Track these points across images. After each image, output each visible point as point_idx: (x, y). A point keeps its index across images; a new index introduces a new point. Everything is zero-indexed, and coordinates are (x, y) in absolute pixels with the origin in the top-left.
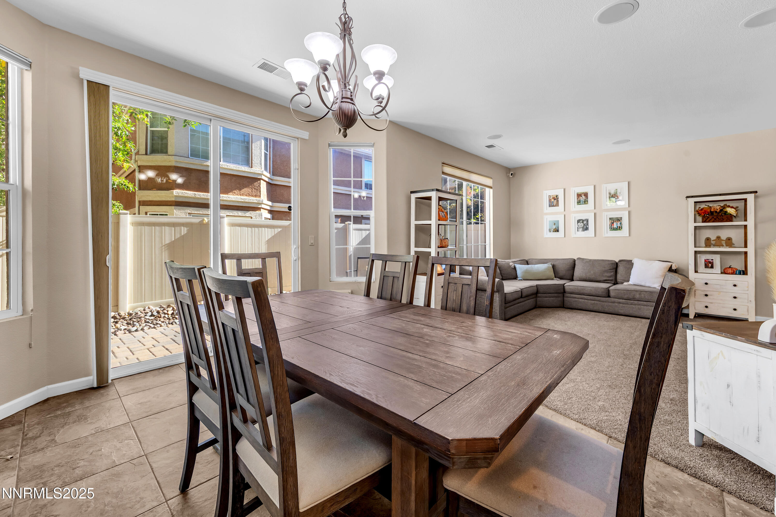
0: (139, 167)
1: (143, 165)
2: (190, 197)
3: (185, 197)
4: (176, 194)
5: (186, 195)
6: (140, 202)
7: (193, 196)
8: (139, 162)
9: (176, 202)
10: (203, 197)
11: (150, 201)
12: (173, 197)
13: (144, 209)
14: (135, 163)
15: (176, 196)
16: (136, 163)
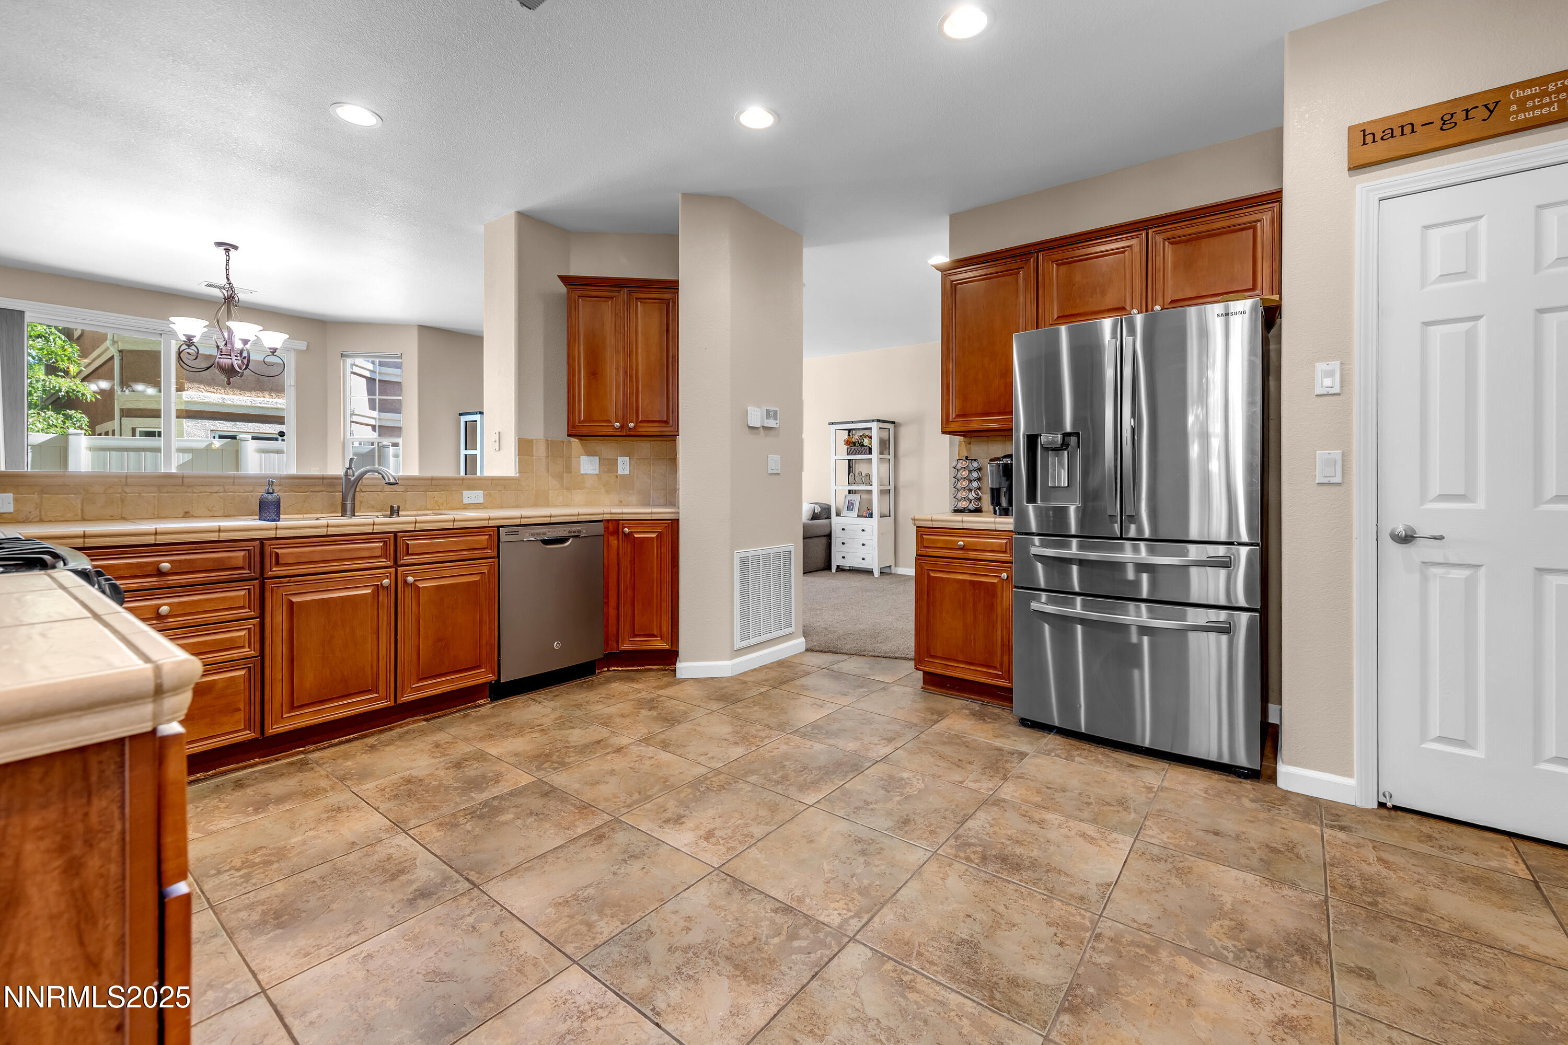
0: (120, 351)
1: (127, 348)
2: (213, 404)
3: (205, 404)
4: (186, 399)
5: (206, 400)
6: (122, 410)
7: (220, 401)
8: (119, 343)
9: (187, 411)
10: (239, 403)
11: (140, 409)
12: (181, 403)
13: (129, 422)
14: (113, 345)
15: (187, 402)
16: (116, 346)
